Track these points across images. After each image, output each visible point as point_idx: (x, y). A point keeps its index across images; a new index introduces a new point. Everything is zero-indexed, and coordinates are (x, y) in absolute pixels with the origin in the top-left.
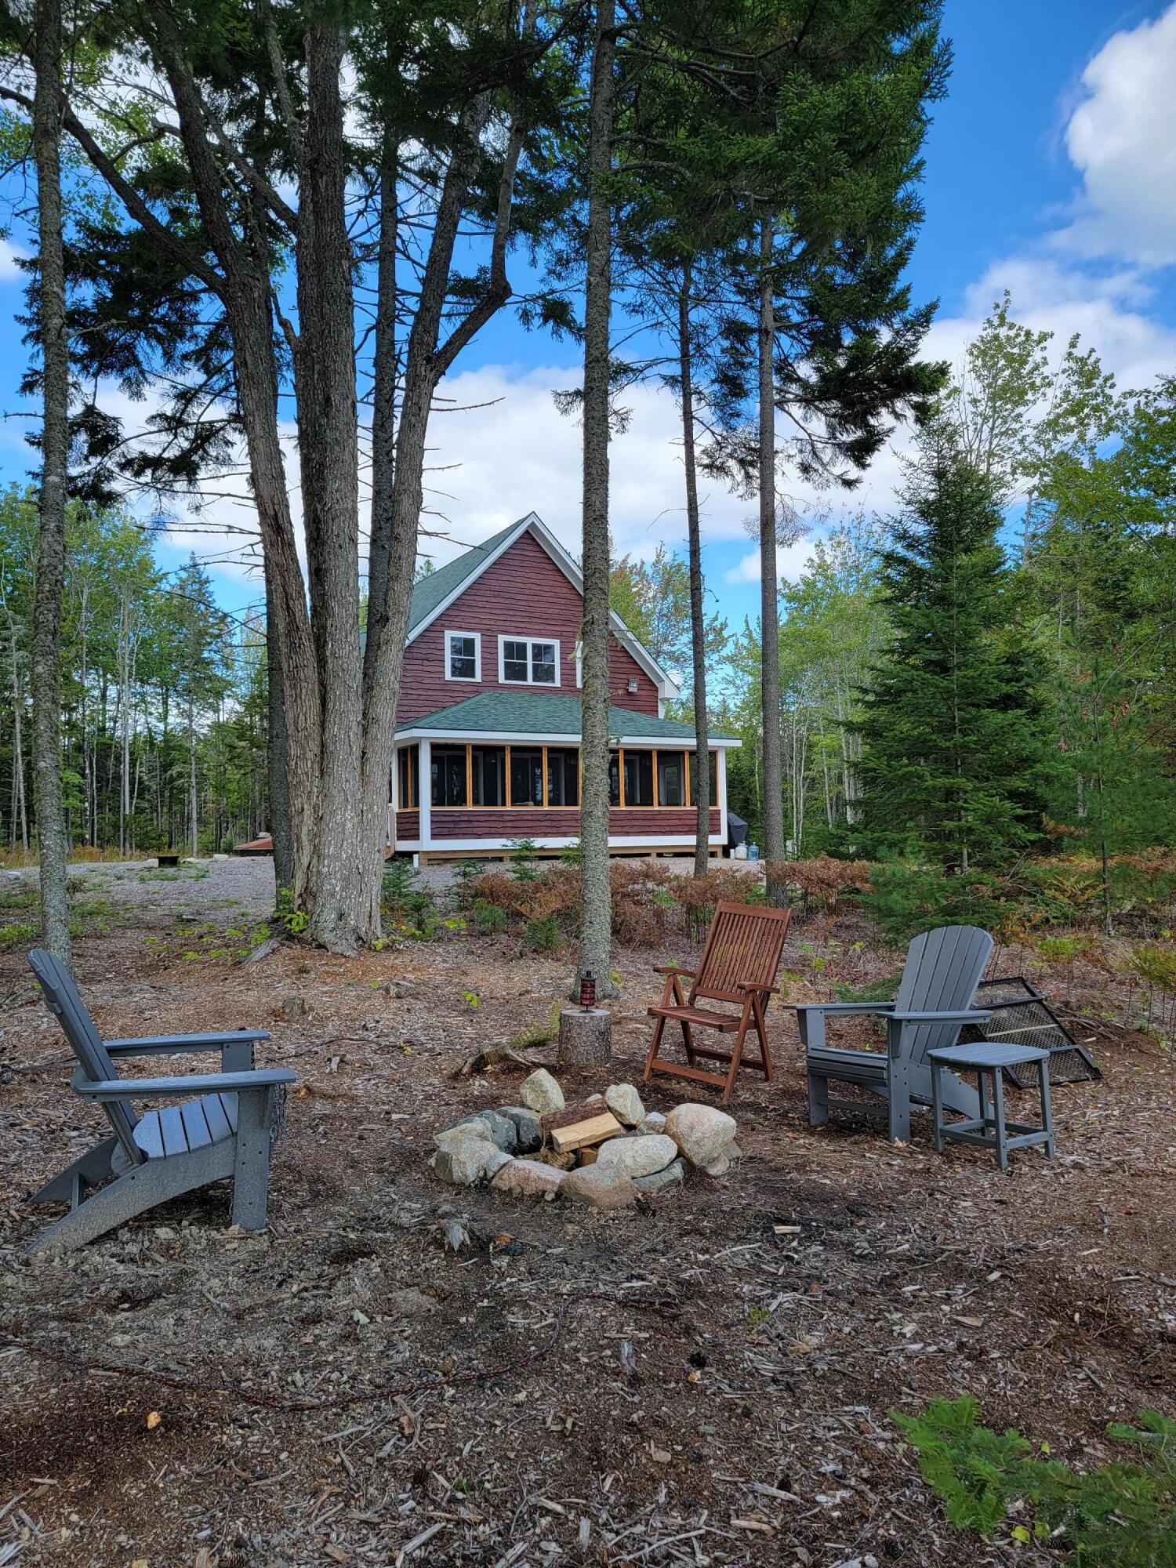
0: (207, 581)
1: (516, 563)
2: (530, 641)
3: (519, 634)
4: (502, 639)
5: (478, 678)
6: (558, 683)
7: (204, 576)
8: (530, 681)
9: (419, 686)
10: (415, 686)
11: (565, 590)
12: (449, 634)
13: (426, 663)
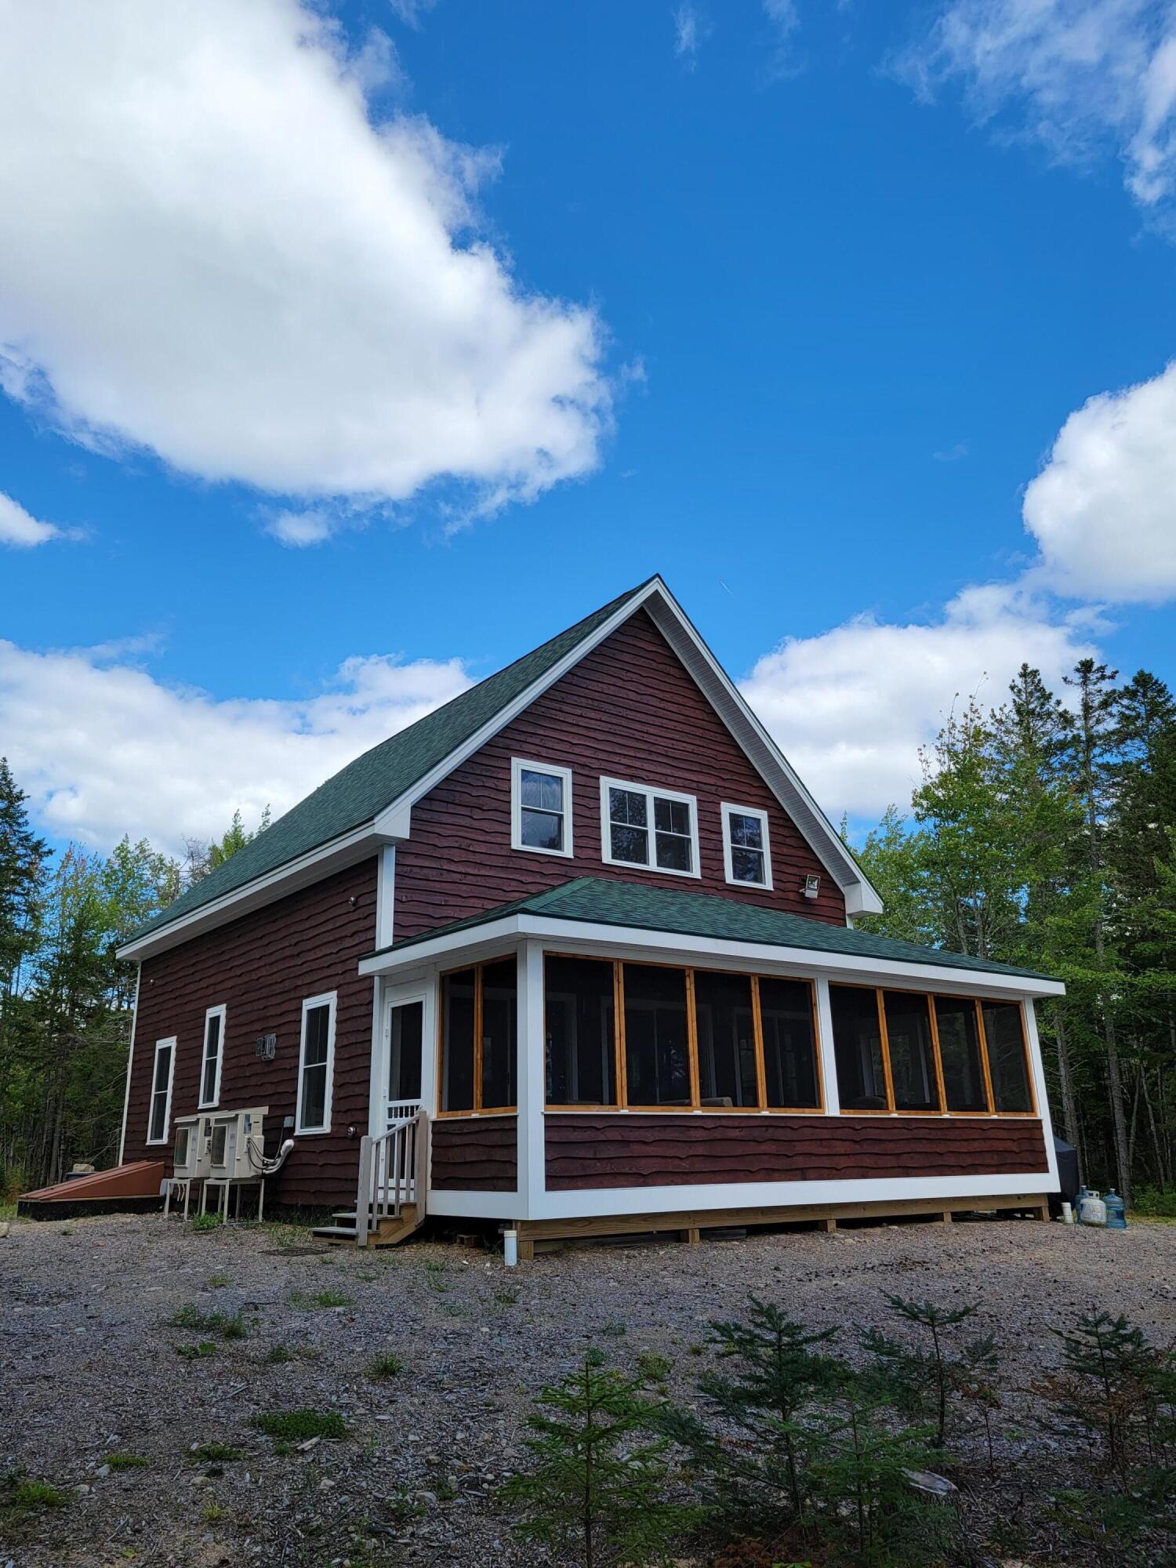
0: (19, 798)
1: (627, 658)
2: (652, 793)
3: (632, 778)
4: (606, 783)
5: (568, 851)
6: (696, 873)
7: (16, 791)
8: (652, 865)
9: (465, 856)
10: (457, 855)
11: (698, 714)
12: (518, 764)
13: (478, 814)
